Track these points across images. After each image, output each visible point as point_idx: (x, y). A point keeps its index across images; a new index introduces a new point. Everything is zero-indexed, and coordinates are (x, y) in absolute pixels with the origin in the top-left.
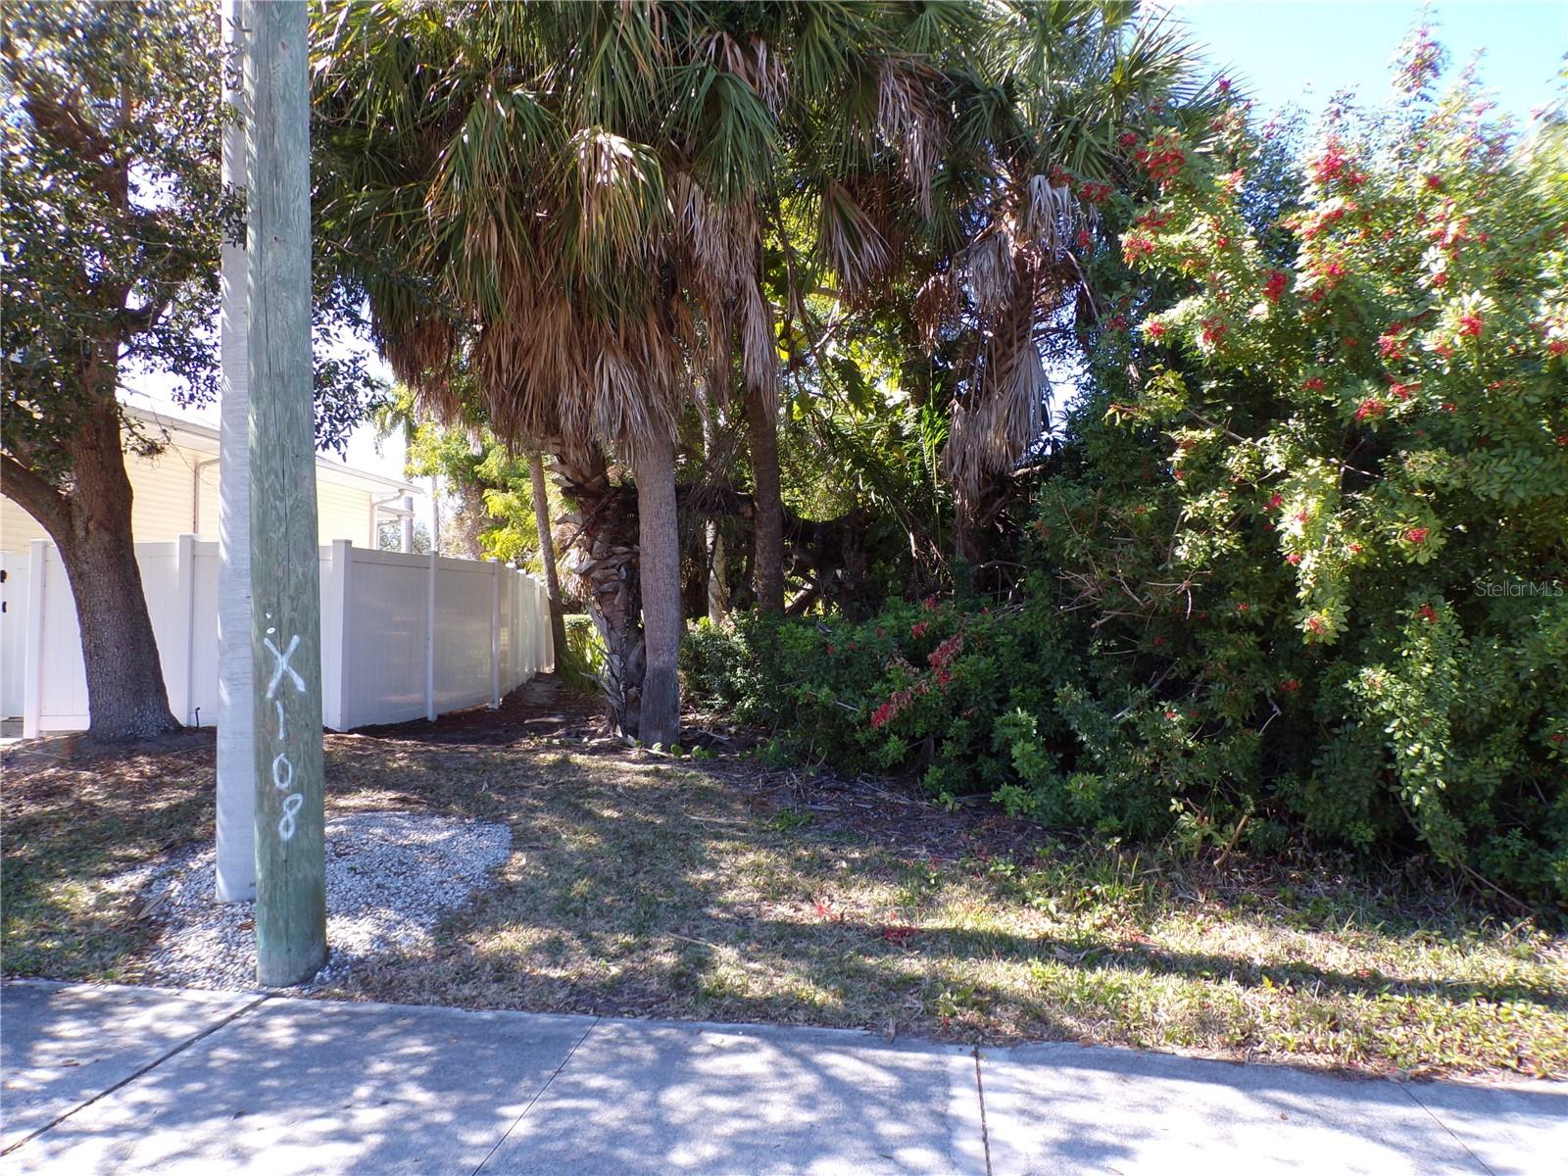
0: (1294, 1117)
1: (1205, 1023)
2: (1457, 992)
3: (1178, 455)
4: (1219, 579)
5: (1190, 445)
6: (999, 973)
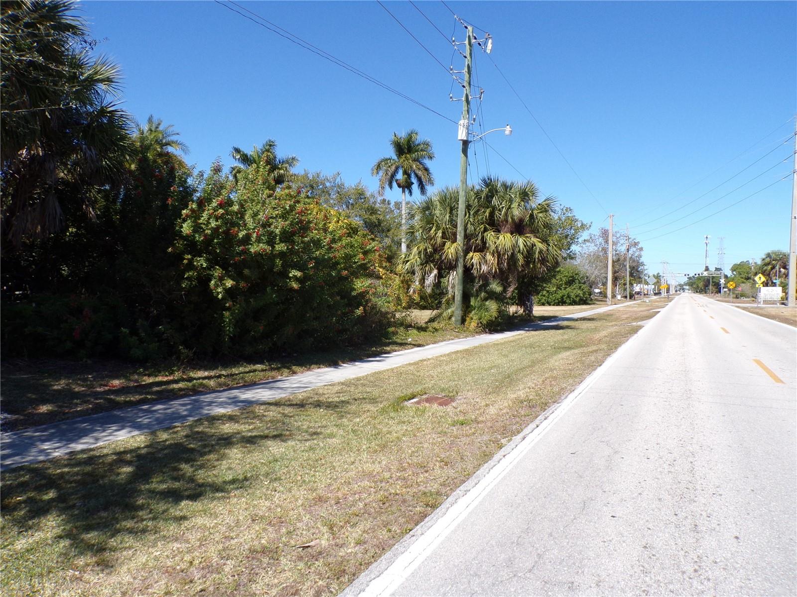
3: (185, 261)
4: (190, 291)
5: (188, 259)
6: (175, 386)
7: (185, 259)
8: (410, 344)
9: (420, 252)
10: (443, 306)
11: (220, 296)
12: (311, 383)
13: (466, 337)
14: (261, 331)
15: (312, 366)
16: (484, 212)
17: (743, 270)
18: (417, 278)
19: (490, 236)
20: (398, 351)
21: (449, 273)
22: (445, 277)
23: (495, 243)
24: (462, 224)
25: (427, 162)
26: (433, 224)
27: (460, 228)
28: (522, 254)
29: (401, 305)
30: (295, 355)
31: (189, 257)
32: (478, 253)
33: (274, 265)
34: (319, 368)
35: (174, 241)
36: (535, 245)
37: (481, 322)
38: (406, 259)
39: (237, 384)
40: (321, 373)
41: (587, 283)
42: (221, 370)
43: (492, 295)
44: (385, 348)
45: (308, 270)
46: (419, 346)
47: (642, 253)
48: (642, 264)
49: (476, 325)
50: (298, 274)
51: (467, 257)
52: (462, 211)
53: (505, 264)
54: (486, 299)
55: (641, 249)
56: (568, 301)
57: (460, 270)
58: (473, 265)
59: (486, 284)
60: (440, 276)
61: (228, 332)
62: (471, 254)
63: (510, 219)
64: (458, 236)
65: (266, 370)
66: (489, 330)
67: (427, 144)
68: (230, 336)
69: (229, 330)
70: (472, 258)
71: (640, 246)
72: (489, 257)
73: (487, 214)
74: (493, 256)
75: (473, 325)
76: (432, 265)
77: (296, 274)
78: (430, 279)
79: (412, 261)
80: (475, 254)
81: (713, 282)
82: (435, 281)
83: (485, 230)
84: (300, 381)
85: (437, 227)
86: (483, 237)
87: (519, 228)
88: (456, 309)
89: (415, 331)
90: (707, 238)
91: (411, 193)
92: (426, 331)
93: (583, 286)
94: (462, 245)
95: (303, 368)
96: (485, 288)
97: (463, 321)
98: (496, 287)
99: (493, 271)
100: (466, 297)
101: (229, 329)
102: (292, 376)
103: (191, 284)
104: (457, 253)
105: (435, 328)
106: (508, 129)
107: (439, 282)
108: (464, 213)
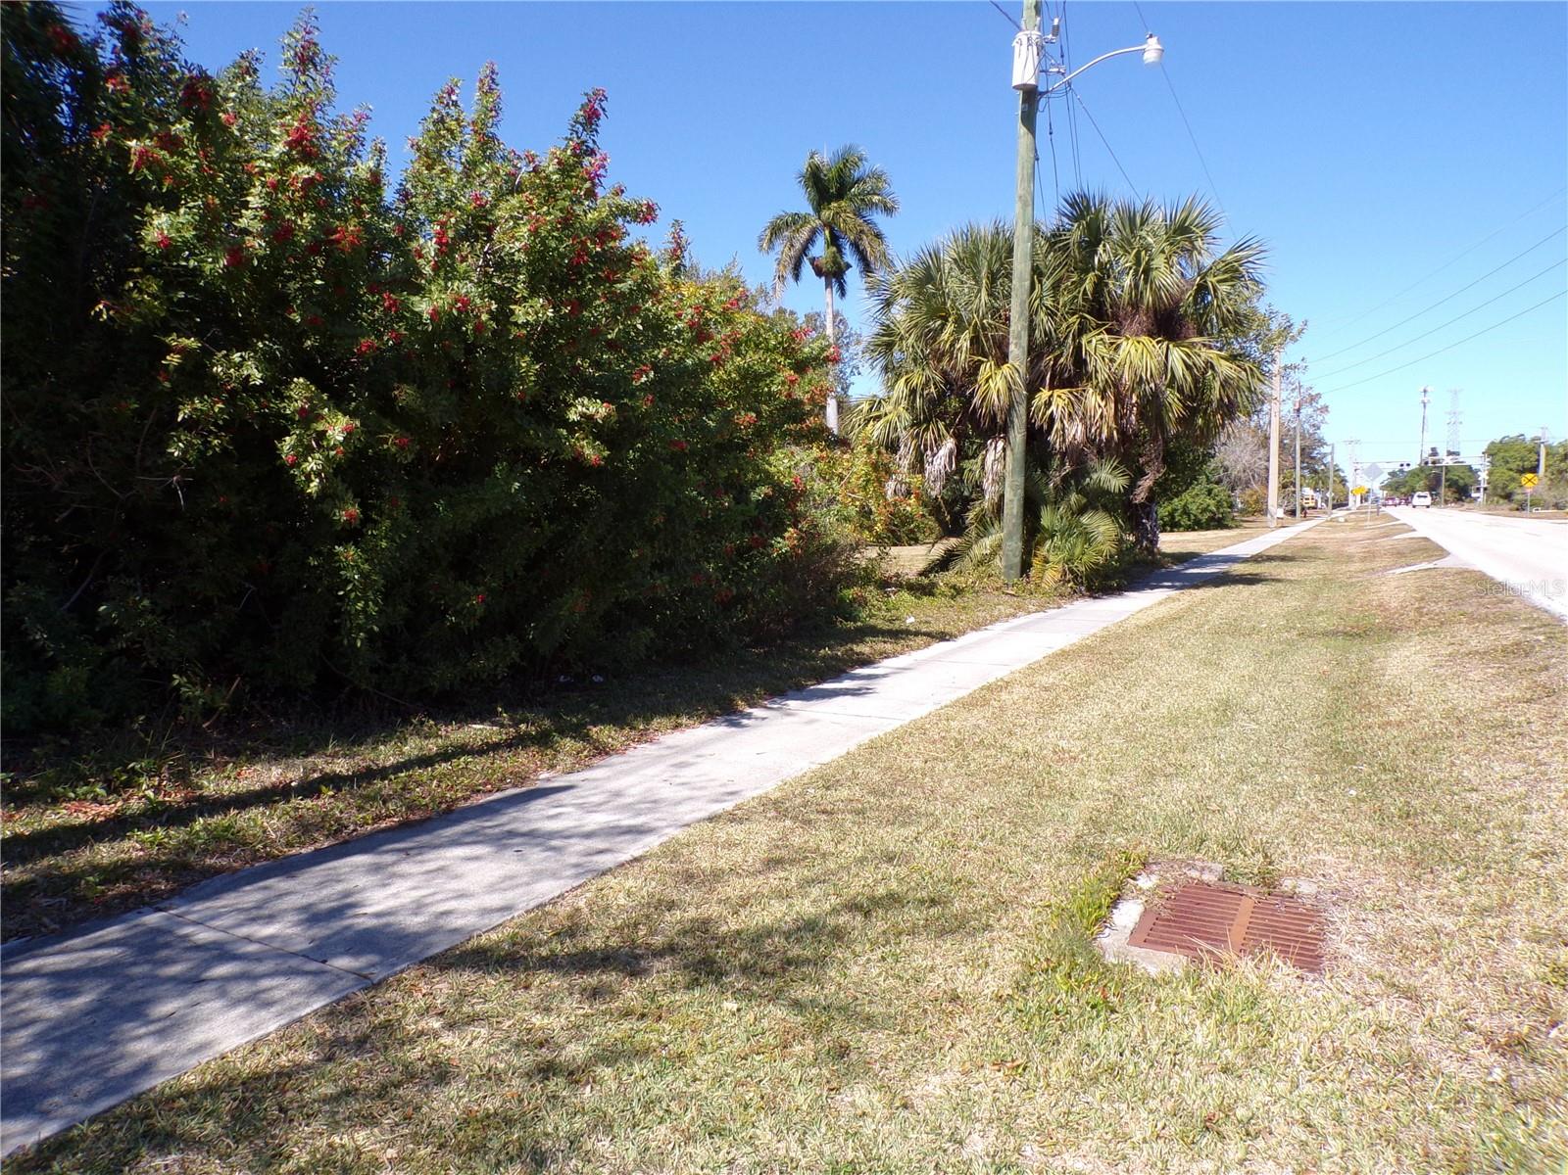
0: (412, 852)
1: (304, 828)
2: (425, 761)
3: (174, 359)
4: (202, 474)
5: (183, 351)
6: (105, 853)
7: (169, 350)
8: (917, 634)
9: (913, 392)
10: (972, 531)
11: (314, 486)
12: (655, 803)
13: (1042, 608)
14: (480, 611)
15: (655, 722)
16: (1082, 281)
17: (1512, 453)
18: (904, 459)
19: (1095, 344)
20: (895, 656)
21: (983, 446)
22: (974, 457)
23: (1112, 360)
24: (1022, 314)
25: (879, 218)
26: (945, 319)
27: (1017, 327)
28: (1181, 390)
29: (870, 529)
30: (598, 679)
31: (192, 343)
32: (1066, 391)
33: (507, 377)
34: (677, 727)
35: (124, 283)
36: (1212, 367)
37: (1072, 571)
38: (874, 414)
39: (378, 818)
40: (685, 750)
41: (1225, 482)
42: (335, 755)
43: (1097, 500)
44: (855, 647)
45: (632, 395)
46: (943, 637)
47: (1327, 417)
48: (1321, 443)
49: (1058, 576)
50: (599, 410)
51: (1035, 402)
52: (1021, 280)
53: (1133, 417)
54: (1082, 510)
55: (1325, 409)
56: (1185, 521)
57: (1018, 435)
58: (1051, 420)
59: (1081, 471)
60: (961, 454)
61: (361, 619)
62: (1045, 394)
63: (1148, 297)
64: (1012, 347)
65: (495, 747)
66: (1089, 589)
67: (879, 178)
68: (370, 632)
69: (364, 610)
70: (1048, 404)
71: (1321, 403)
72: (1092, 399)
73: (1088, 285)
74: (1103, 396)
75: (1052, 576)
76: (941, 425)
77: (592, 410)
78: (940, 460)
79: (889, 417)
80: (1057, 392)
81: (1447, 480)
82: (951, 466)
83: (1082, 330)
84: (618, 794)
85: (959, 321)
86: (1078, 348)
87: (1167, 324)
88: (1006, 536)
89: (905, 595)
90: (1425, 391)
91: (843, 292)
92: (931, 594)
93: (1217, 489)
94: (1023, 370)
95: (627, 730)
96: (1078, 483)
97: (1025, 567)
98: (1109, 477)
99: (1104, 436)
100: (1031, 507)
101: (364, 608)
102: (589, 767)
103: (206, 443)
104: (1010, 389)
105: (954, 587)
106: (1153, 44)
107: (960, 471)
108: (1027, 284)
